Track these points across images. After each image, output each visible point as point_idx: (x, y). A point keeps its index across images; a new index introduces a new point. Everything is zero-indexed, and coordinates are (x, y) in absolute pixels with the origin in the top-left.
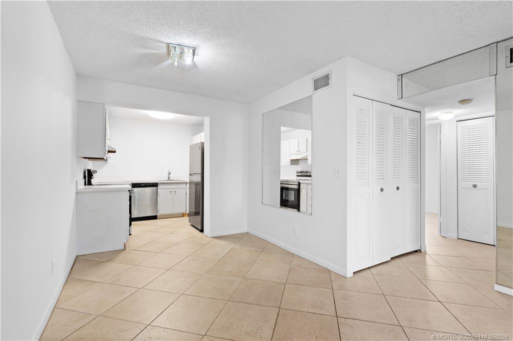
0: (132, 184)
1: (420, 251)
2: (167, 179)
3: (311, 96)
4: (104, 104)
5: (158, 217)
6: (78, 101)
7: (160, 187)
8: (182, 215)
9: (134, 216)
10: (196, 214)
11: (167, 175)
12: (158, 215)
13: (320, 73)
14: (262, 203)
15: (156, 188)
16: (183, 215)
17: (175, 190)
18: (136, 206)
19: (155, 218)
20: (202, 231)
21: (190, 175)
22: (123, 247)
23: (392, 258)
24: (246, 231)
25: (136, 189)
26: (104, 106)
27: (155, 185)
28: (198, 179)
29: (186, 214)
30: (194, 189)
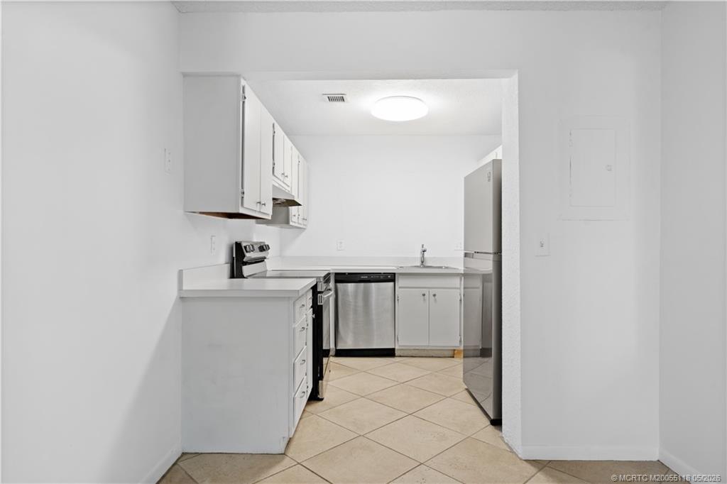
2: (419, 263)
4: (238, 76)
5: (397, 353)
6: (185, 75)
7: (400, 282)
8: (450, 353)
10: (485, 353)
11: (419, 255)
12: (396, 348)
15: (392, 284)
16: (454, 354)
17: (433, 291)
19: (389, 354)
20: (497, 422)
21: (466, 255)
25: (345, 287)
26: (239, 83)
27: (390, 278)
28: (487, 266)
29: (459, 352)
30: (480, 290)
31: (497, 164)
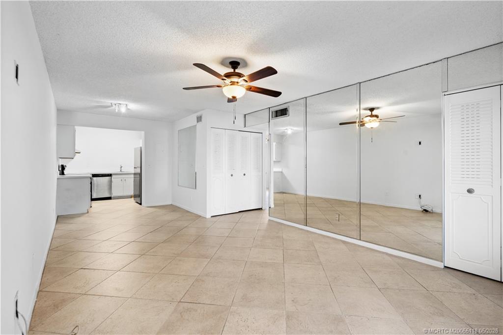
0: (93, 175)
1: (262, 209)
2: (119, 171)
3: (196, 125)
5: (112, 198)
7: (113, 177)
8: (129, 197)
9: (94, 197)
11: (119, 168)
12: (112, 196)
13: (199, 114)
14: (178, 185)
15: (110, 177)
16: (131, 197)
17: (125, 179)
18: (95, 190)
19: (110, 198)
20: (141, 204)
21: (135, 168)
22: (87, 212)
23: (239, 212)
24: (170, 204)
25: (95, 179)
26: (74, 127)
27: (110, 175)
28: (138, 171)
29: (133, 196)
31: (141, 148)
